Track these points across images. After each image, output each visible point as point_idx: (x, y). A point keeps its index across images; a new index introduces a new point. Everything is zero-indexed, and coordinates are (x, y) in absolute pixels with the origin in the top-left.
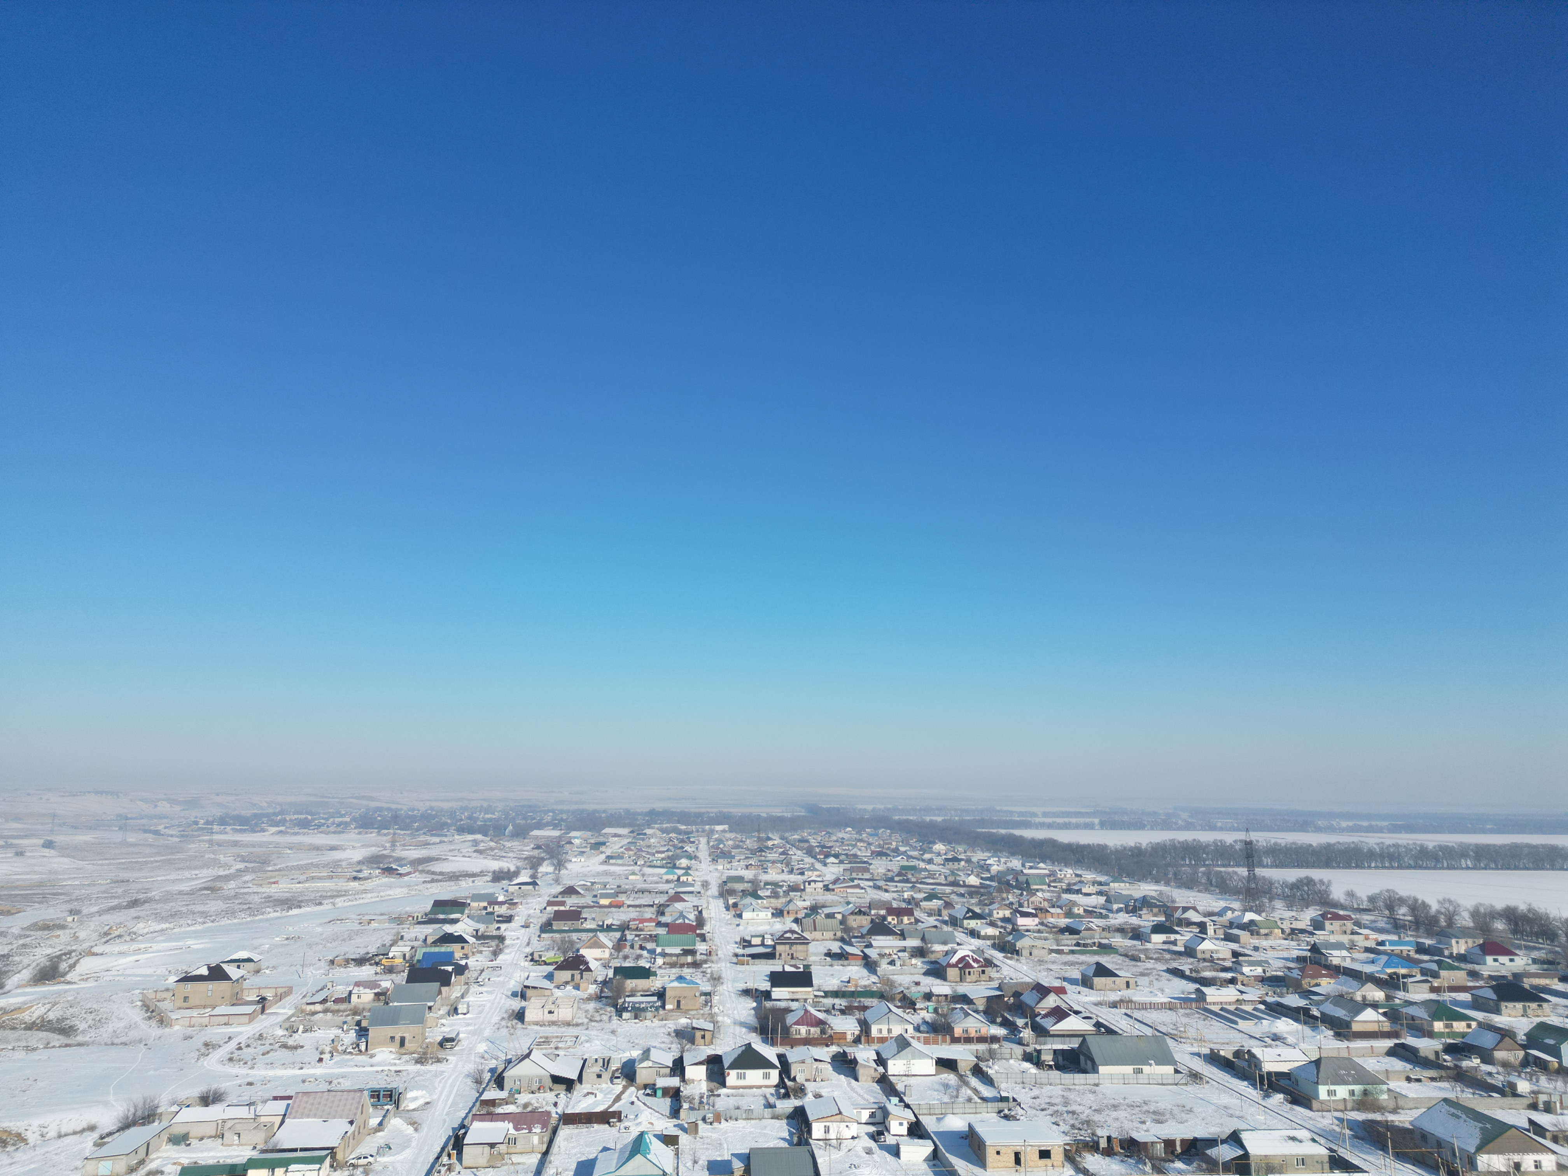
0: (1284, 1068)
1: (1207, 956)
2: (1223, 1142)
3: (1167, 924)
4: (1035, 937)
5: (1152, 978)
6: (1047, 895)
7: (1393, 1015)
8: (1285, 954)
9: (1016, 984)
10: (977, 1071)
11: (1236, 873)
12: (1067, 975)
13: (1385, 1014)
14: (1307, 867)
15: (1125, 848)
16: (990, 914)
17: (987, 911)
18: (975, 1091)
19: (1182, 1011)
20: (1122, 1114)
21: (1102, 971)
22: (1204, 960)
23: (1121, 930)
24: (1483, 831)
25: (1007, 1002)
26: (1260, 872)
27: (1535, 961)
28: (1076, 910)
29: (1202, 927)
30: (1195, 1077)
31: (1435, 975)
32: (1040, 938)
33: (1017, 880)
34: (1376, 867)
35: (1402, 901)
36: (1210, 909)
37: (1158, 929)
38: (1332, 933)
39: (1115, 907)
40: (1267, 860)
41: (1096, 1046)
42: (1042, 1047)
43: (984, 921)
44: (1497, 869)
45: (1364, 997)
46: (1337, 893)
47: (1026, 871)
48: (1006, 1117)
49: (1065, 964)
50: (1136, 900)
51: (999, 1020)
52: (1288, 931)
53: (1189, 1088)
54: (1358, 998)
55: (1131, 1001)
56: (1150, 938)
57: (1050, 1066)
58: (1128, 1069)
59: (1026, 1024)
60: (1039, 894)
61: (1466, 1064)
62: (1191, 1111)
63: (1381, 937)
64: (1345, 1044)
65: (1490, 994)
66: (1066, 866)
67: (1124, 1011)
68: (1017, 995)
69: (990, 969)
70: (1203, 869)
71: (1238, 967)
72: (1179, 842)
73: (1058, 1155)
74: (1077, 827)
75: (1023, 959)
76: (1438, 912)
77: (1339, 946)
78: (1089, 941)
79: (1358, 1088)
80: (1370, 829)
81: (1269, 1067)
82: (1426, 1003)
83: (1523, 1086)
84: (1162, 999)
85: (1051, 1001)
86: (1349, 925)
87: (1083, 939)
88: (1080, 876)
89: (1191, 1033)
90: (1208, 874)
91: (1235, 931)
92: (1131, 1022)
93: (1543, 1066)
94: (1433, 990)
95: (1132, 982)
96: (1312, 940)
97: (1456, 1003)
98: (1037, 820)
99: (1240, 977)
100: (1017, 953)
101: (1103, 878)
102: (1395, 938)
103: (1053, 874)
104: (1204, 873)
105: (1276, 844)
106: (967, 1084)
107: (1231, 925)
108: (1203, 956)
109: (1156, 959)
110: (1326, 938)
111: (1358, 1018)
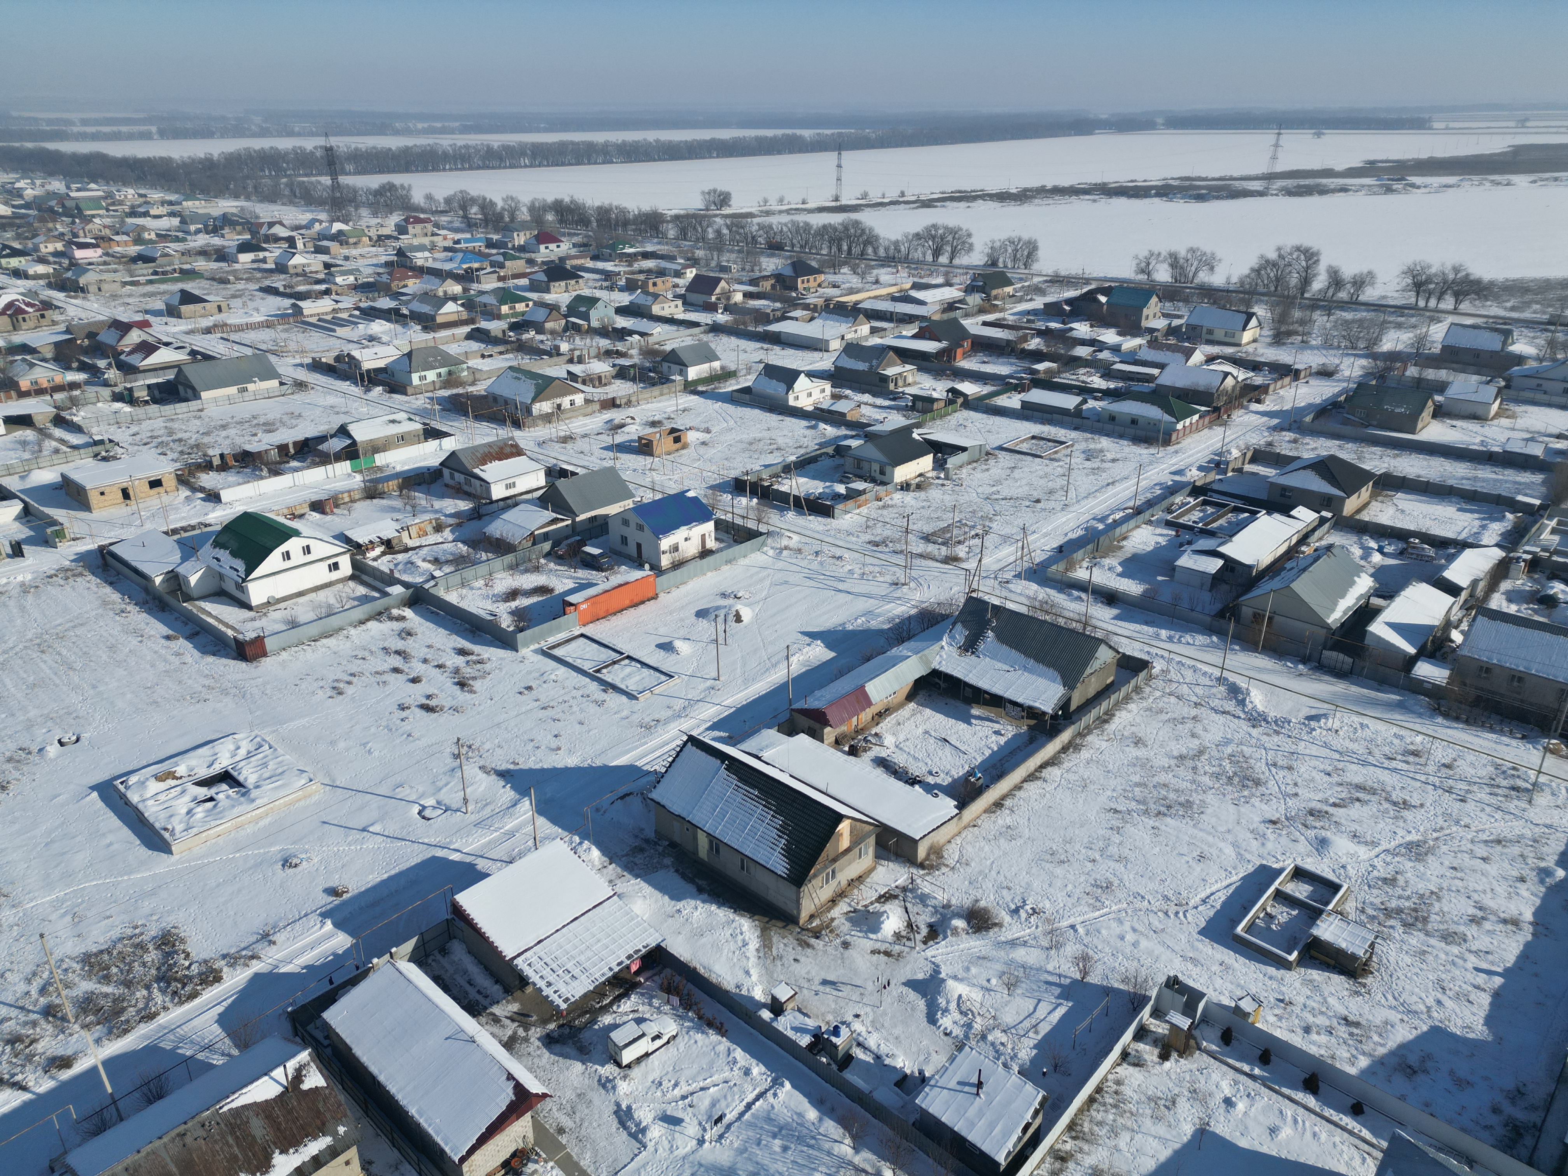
0: (381, 364)
1: (299, 270)
2: (332, 436)
3: (254, 242)
4: (101, 271)
5: (244, 299)
6: (108, 221)
7: (469, 305)
8: (374, 261)
9: (89, 324)
10: (59, 421)
11: (319, 182)
12: (148, 307)
13: (462, 305)
14: (389, 172)
15: (193, 160)
16: (36, 249)
17: (30, 245)
18: (62, 441)
19: (281, 327)
20: (232, 432)
21: (188, 298)
22: (297, 275)
23: (203, 253)
24: (538, 130)
25: (81, 345)
26: (344, 180)
27: (574, 245)
28: (146, 236)
29: (291, 241)
30: (301, 385)
31: (502, 266)
32: (108, 271)
33: (63, 206)
34: (451, 170)
35: (473, 201)
36: (297, 223)
37: (244, 248)
38: (414, 237)
39: (193, 228)
40: (350, 167)
41: (193, 374)
42: (133, 384)
43: (29, 258)
44: (548, 166)
45: (445, 292)
46: (418, 197)
47: (73, 194)
48: (104, 459)
49: (144, 295)
50: (215, 219)
51: (75, 365)
52: (375, 238)
53: (295, 397)
54: (440, 293)
55: (226, 325)
56: (237, 258)
57: (146, 402)
58: (233, 390)
59: (110, 364)
60: (97, 220)
61: (525, 336)
62: (300, 415)
63: (457, 236)
64: (431, 335)
65: (543, 277)
66: (124, 185)
67: (219, 335)
68: (92, 335)
69: (51, 312)
70: (284, 180)
71: (331, 278)
72: (255, 151)
73: (170, 482)
74: (131, 137)
75: (91, 296)
76: (503, 209)
77: (421, 248)
78: (168, 268)
79: (443, 370)
80: (444, 131)
81: (367, 365)
82: (495, 291)
83: (564, 347)
84: (258, 318)
85: (135, 337)
86: (429, 227)
87: (160, 266)
88: (145, 196)
89: (292, 346)
90: (290, 185)
91: (325, 243)
92: (229, 345)
93: (577, 328)
94: (501, 279)
95: (224, 306)
96: (397, 244)
97: (518, 288)
98: (75, 129)
99: (334, 288)
100: (83, 290)
101: (173, 197)
102: (468, 236)
103: (109, 195)
104: (286, 185)
105: (356, 149)
106: (50, 437)
107: (322, 236)
108: (295, 271)
109: (246, 279)
110: (410, 241)
111: (441, 311)
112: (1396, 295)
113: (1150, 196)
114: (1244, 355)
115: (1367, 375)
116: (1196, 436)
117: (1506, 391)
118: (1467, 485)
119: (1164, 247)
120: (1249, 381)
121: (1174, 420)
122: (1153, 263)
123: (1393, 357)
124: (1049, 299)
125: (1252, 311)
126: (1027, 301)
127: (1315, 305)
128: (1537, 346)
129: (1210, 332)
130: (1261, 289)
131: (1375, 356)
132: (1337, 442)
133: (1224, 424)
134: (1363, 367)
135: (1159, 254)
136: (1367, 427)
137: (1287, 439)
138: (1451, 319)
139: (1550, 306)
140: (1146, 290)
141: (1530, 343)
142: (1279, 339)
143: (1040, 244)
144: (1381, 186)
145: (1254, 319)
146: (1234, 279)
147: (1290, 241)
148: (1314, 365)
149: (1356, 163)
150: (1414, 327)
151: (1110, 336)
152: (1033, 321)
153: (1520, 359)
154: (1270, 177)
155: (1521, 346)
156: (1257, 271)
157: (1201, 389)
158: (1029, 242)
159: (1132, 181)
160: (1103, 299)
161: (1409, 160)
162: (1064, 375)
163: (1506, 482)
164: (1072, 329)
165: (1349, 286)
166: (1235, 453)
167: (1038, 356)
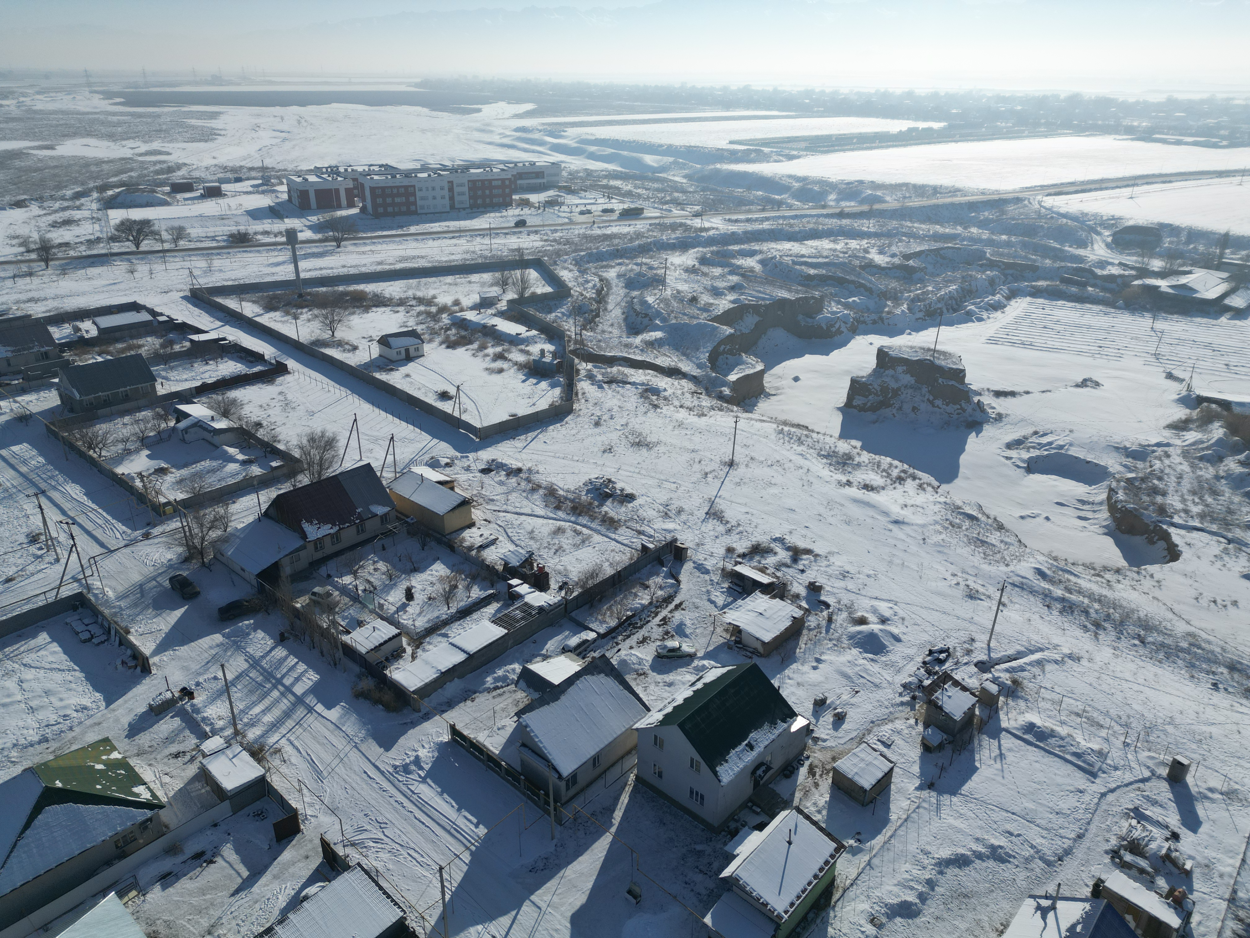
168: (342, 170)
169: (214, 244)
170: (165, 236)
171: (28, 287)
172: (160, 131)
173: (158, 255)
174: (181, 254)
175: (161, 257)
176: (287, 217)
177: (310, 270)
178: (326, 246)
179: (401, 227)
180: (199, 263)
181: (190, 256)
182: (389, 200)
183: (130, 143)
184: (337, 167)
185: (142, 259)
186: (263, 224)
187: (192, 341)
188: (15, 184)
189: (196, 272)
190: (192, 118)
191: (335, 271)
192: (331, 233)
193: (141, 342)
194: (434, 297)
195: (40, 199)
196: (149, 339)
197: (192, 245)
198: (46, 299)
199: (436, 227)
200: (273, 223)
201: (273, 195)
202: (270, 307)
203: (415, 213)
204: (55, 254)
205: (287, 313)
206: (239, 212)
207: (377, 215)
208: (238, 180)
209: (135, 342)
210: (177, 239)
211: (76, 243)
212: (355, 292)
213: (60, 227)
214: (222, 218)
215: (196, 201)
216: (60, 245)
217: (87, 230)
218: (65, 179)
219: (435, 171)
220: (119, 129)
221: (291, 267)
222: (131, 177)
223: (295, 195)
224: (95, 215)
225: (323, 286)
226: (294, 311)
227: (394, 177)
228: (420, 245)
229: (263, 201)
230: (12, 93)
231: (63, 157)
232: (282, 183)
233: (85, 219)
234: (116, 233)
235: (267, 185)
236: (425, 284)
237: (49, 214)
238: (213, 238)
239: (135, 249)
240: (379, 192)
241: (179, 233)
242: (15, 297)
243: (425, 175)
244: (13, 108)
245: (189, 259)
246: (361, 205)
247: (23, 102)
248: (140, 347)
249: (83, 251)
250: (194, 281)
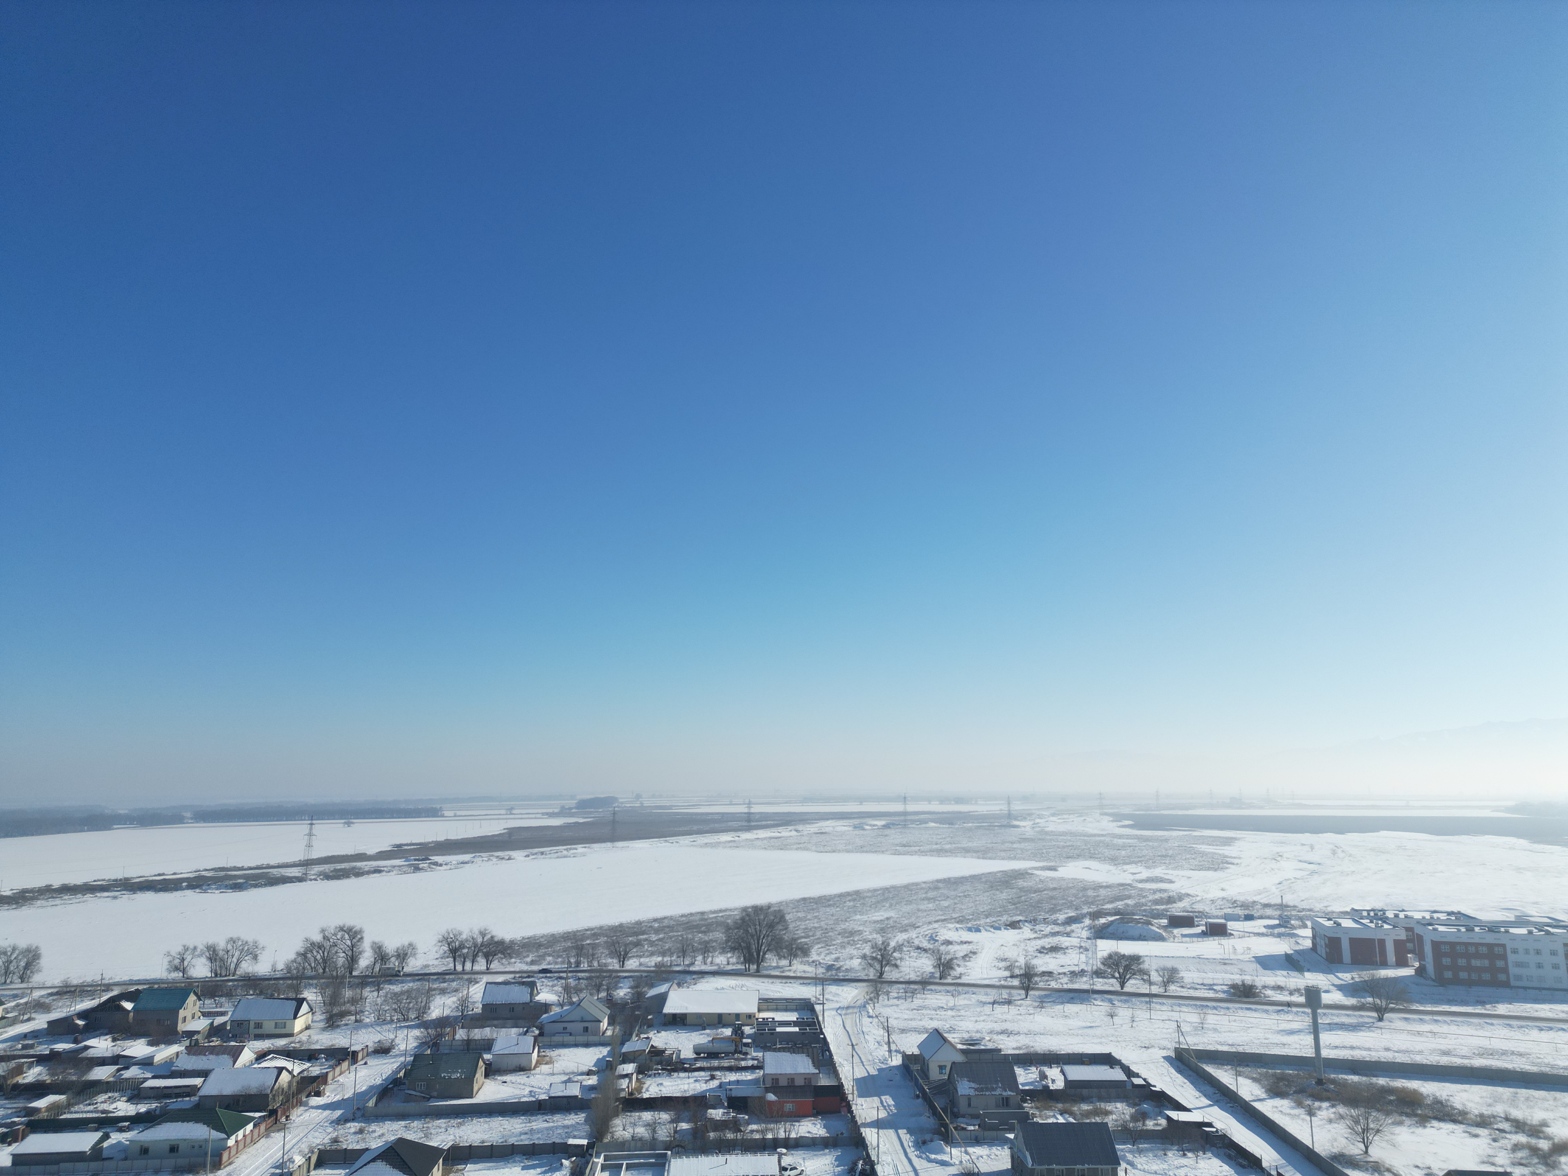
112: (436, 962)
113: (182, 889)
114: (297, 1045)
115: (422, 1045)
116: (252, 1150)
117: (540, 1038)
118: (526, 1141)
119: (200, 941)
120: (305, 1074)
121: (224, 1136)
122: (188, 958)
123: (442, 1022)
124: (55, 1015)
125: (302, 996)
126: (23, 1022)
127: (364, 981)
128: (556, 993)
129: (259, 1025)
130: (309, 973)
131: (425, 1025)
132: (403, 1123)
133: (283, 1128)
134: (417, 1038)
135: (195, 948)
136: (428, 1099)
137: (353, 1130)
138: (486, 979)
139: (559, 957)
140: (182, 989)
141: (552, 992)
142: (332, 1022)
143: (43, 951)
144: (410, 866)
145: (305, 1005)
146: (280, 966)
147: (332, 922)
148: (370, 1044)
149: (386, 847)
150: (456, 990)
151: (138, 1048)
152: (31, 1046)
153: (546, 1007)
154: (307, 863)
155: (546, 995)
156: (304, 955)
157: (253, 1091)
158: (28, 950)
159: (159, 875)
160: (128, 1006)
161: (429, 843)
162: (76, 1108)
163: (557, 1127)
164: (87, 1048)
165: (393, 959)
166: (299, 1160)
167: (39, 1089)
168: (1390, 915)
169: (1211, 994)
170: (1155, 977)
171: (1005, 1017)
172: (1165, 856)
173: (1143, 999)
174: (1170, 1001)
175: (1147, 1003)
176: (1308, 970)
177: (1336, 1047)
178: (1362, 1016)
179: (1482, 1003)
180: (1189, 1016)
181: (1179, 1005)
182: (1462, 962)
183: (1132, 868)
184: (1384, 911)
185: (1126, 1001)
186: (1276, 976)
187: (1169, 1119)
188: (1014, 904)
189: (1185, 1028)
190: (1203, 843)
191: (1373, 1053)
192: (1370, 1000)
193: (1109, 1107)
194: (1544, 1124)
195: (1034, 921)
196: (1119, 1105)
197: (1185, 993)
198: (1018, 1033)
199: (1544, 1010)
200: (1289, 976)
201: (1293, 940)
202: (1275, 1091)
203: (1506, 985)
204: (1036, 983)
205: (1299, 1104)
206: (1246, 957)
207: (1441, 981)
208: (1249, 918)
209: (1103, 1105)
210: (1168, 982)
211: (1059, 974)
212: (1404, 1090)
213: (1047, 953)
214: (1224, 962)
215: (1195, 939)
216: (1044, 974)
217: (1073, 960)
218: (1061, 902)
219: (1540, 927)
220: (1123, 852)
221: (1309, 1039)
222: (1128, 905)
223: (1321, 942)
224: (1083, 944)
225: (1355, 1072)
226: (1309, 1102)
227: (1470, 929)
228: (1517, 1034)
229: (1280, 947)
230: (1030, 815)
231: (1063, 879)
232: (1305, 926)
233: (1072, 947)
234: (1102, 967)
235: (1286, 927)
236: (1527, 1099)
237: (1039, 938)
238: (1210, 987)
239: (1119, 989)
240: (1445, 949)
241: (1171, 976)
242: (990, 1026)
243: (1523, 931)
244: (1028, 829)
245: (1178, 1009)
246: (1417, 964)
247: (1038, 823)
248: (1107, 1113)
249: (1065, 983)
250: (1182, 1039)
